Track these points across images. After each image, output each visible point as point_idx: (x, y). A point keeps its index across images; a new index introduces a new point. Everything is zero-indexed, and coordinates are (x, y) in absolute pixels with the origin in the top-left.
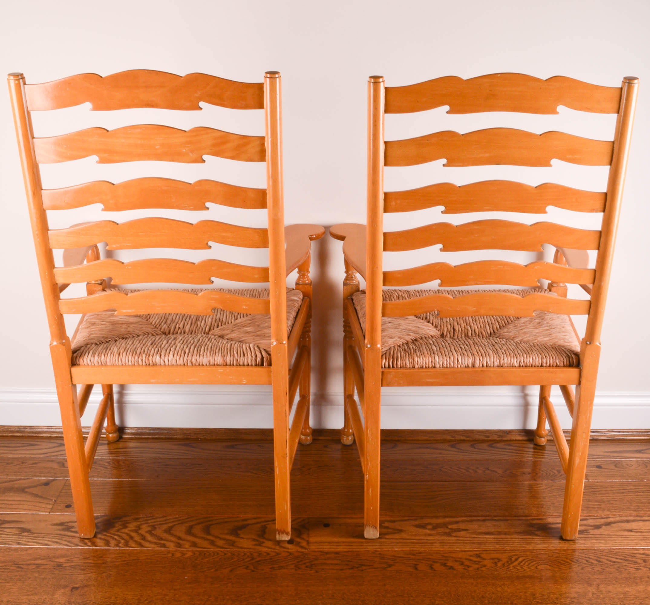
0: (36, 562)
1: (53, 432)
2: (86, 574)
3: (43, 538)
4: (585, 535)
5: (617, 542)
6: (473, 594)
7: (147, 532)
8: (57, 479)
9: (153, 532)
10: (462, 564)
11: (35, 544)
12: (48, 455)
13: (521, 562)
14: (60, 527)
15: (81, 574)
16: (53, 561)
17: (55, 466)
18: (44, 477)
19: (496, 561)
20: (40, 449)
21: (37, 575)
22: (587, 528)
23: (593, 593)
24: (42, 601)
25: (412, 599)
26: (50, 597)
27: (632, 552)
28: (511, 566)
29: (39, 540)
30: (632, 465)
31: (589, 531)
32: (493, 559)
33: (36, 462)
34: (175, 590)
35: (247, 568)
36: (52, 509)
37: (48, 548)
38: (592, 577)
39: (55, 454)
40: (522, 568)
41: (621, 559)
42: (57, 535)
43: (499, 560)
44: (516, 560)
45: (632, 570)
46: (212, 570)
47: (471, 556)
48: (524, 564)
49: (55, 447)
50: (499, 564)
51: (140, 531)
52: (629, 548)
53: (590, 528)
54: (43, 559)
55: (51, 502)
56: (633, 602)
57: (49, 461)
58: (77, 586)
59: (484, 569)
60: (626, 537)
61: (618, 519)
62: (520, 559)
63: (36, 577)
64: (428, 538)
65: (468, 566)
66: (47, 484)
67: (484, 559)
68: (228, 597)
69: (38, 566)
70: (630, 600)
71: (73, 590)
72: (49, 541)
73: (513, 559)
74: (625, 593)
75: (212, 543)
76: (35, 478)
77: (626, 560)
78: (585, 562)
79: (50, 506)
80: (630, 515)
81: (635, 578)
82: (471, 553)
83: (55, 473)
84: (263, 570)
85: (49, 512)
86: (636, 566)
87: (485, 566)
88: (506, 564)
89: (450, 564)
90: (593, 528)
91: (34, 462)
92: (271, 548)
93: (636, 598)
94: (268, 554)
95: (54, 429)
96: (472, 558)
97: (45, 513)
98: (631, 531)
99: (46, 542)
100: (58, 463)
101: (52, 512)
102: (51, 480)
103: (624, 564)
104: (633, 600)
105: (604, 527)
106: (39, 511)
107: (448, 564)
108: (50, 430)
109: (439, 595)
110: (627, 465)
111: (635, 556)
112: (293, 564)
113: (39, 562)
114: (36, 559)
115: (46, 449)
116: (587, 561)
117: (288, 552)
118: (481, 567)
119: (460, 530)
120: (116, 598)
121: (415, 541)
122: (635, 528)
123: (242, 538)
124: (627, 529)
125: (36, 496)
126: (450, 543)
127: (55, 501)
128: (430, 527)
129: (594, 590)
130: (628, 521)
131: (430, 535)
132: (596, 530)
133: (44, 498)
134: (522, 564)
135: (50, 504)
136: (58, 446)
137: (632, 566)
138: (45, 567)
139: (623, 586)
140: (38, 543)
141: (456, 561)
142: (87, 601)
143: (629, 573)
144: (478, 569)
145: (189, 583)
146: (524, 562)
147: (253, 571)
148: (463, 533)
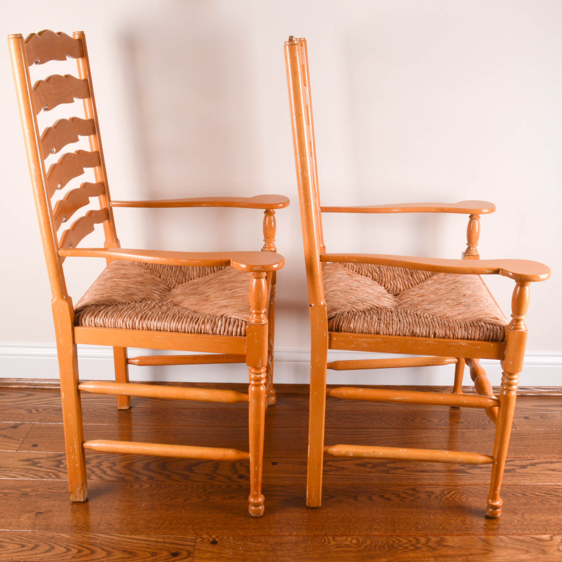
0: (3, 491)
1: (22, 384)
2: (49, 501)
3: (11, 471)
4: (512, 473)
5: (541, 479)
6: (408, 521)
7: (108, 467)
8: (24, 424)
9: (114, 468)
10: (399, 496)
11: (3, 476)
12: (17, 403)
13: (453, 495)
14: (27, 463)
15: (45, 502)
16: (20, 491)
17: (23, 412)
18: (13, 421)
19: (430, 493)
20: (9, 398)
21: (4, 502)
22: (514, 467)
23: (518, 521)
24: (9, 523)
25: (352, 524)
26: (16, 520)
27: (554, 487)
28: (444, 498)
29: (7, 473)
30: (557, 417)
31: (515, 470)
32: (427, 492)
33: (6, 408)
34: (133, 515)
35: (200, 498)
36: (19, 447)
37: (15, 480)
38: (517, 508)
39: (24, 402)
40: (453, 499)
41: (545, 493)
42: (23, 469)
43: (433, 493)
44: (448, 493)
45: (555, 502)
46: (168, 499)
47: (407, 489)
48: (456, 497)
49: (24, 397)
50: (433, 496)
51: (101, 467)
52: (552, 484)
53: (517, 467)
54: (10, 489)
55: (19, 442)
56: (554, 528)
57: (17, 408)
58: (41, 511)
59: (418, 500)
60: (550, 475)
61: (542, 460)
62: (452, 493)
63: (3, 504)
64: (369, 475)
65: (404, 498)
66: (15, 427)
67: (420, 492)
68: (181, 522)
69: (5, 494)
70: (552, 526)
71: (38, 515)
72: (16, 474)
73: (446, 492)
74: (547, 521)
75: (168, 477)
76: (5, 422)
77: (549, 494)
78: (512, 495)
79: (18, 445)
80: (554, 457)
81: (557, 508)
82: (407, 487)
83: (23, 418)
84: (214, 499)
85: (17, 450)
86: (558, 499)
87: (419, 498)
88: (439, 497)
89: (387, 496)
90: (519, 468)
91: (4, 408)
92: (223, 482)
93: (557, 525)
94: (220, 486)
95: (23, 381)
96: (407, 491)
97: (12, 451)
98: (554, 470)
99: (13, 475)
100: (27, 410)
101: (20, 450)
102: (19, 423)
103: (547, 497)
104: (554, 526)
105: (529, 467)
106: (7, 449)
107: (385, 496)
108: (20, 382)
109: (377, 521)
110: (552, 416)
111: (557, 491)
112: (242, 495)
113: (7, 491)
114: (4, 489)
115: (15, 398)
116: (513, 494)
117: (239, 485)
118: (416, 499)
119: (397, 469)
120: (77, 521)
121: (356, 477)
122: (558, 468)
123: (196, 473)
124: (550, 469)
125: (6, 436)
126: (388, 479)
127: (23, 441)
128: (370, 465)
129: (519, 518)
130: (551, 462)
131: (369, 472)
132: (522, 470)
133: (13, 439)
134: (453, 497)
135: (17, 444)
136: (26, 396)
137: (554, 498)
138: (13, 495)
139: (546, 515)
140: (6, 476)
141: (393, 493)
142: (51, 523)
143: (552, 504)
144: (413, 500)
145: (146, 510)
146: (455, 495)
147: (206, 500)
148: (400, 471)
